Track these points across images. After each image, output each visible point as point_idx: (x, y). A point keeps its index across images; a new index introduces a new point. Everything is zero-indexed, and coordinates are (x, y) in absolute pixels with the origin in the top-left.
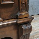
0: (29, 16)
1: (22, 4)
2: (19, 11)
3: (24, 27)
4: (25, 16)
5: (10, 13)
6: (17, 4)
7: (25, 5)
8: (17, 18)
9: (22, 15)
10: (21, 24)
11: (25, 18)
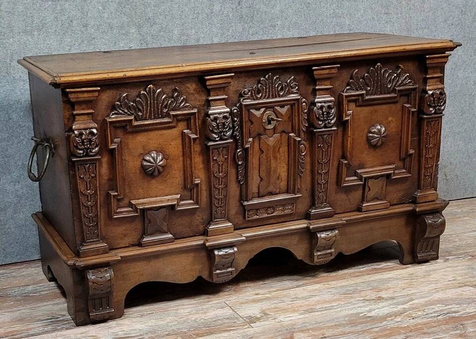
0: (437, 198)
1: (426, 176)
2: (419, 187)
3: (429, 221)
4: (430, 198)
5: (402, 193)
6: (416, 176)
7: (431, 178)
8: (414, 201)
9: (425, 196)
10: (424, 214)
11: (431, 203)
